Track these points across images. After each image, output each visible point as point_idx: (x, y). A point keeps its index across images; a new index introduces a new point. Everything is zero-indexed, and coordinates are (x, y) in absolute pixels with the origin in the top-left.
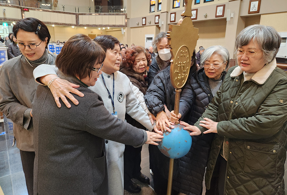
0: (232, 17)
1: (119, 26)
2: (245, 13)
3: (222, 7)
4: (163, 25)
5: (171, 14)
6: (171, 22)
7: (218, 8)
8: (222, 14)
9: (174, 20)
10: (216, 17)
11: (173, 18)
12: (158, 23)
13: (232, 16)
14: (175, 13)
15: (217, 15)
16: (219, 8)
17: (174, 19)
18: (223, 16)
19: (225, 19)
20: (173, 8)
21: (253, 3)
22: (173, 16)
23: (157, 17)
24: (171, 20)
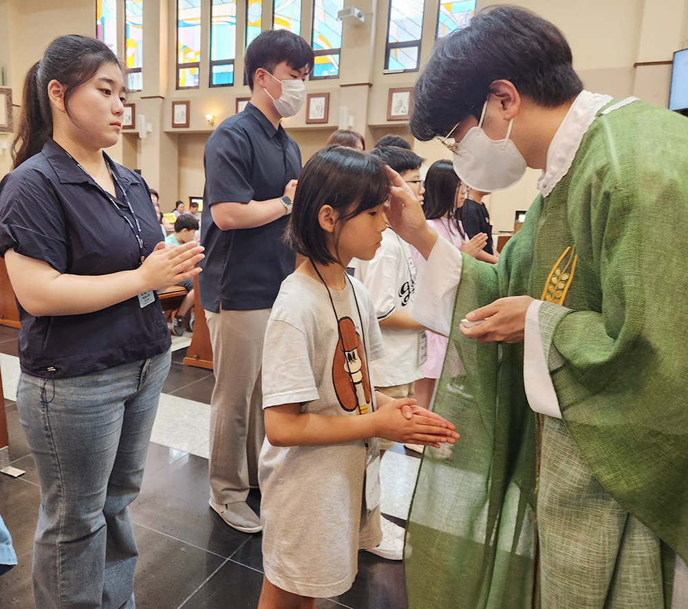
2: (380, 120)
3: (323, 100)
4: (148, 133)
5: (174, 104)
6: (174, 126)
7: (312, 99)
8: (322, 117)
9: (185, 122)
10: (309, 122)
11: (180, 116)
12: (133, 127)
13: (351, 123)
14: (187, 103)
15: (311, 117)
16: (314, 101)
17: (185, 118)
18: (327, 123)
20: (178, 88)
21: (397, 96)
22: (180, 110)
23: (128, 111)
24: (176, 122)
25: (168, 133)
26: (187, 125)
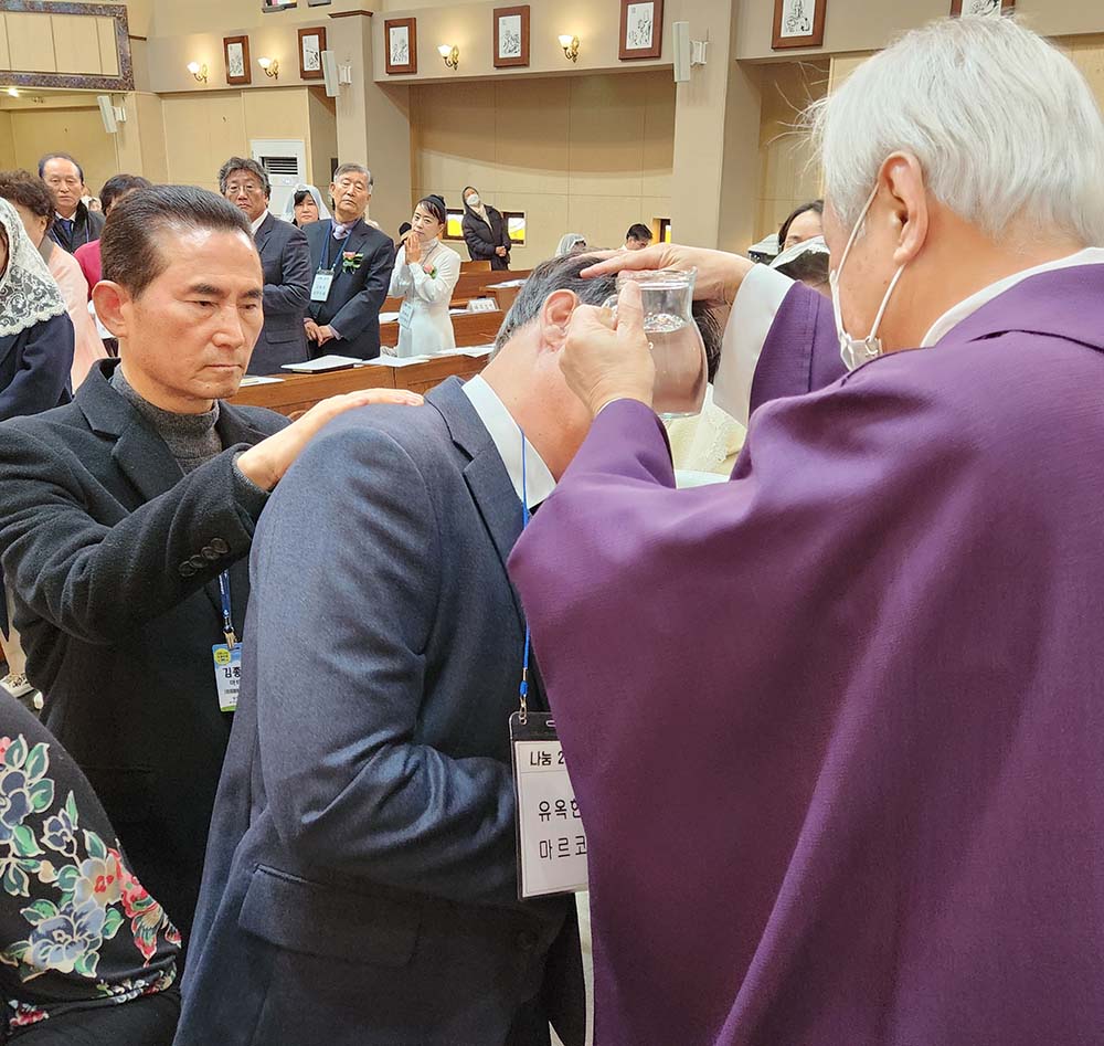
0: (700, 61)
1: (81, 84)
2: (759, 48)
3: (650, 7)
4: (346, 84)
5: (389, 25)
6: (391, 70)
7: (631, 8)
8: (650, 46)
9: (407, 63)
10: (626, 55)
11: (399, 48)
12: (320, 74)
13: (699, 58)
14: (411, 24)
15: (630, 46)
16: (634, 12)
17: (408, 54)
18: (659, 57)
19: (669, 71)
22: (400, 35)
23: (312, 42)
24: (392, 63)
25: (380, 84)
26: (412, 67)
